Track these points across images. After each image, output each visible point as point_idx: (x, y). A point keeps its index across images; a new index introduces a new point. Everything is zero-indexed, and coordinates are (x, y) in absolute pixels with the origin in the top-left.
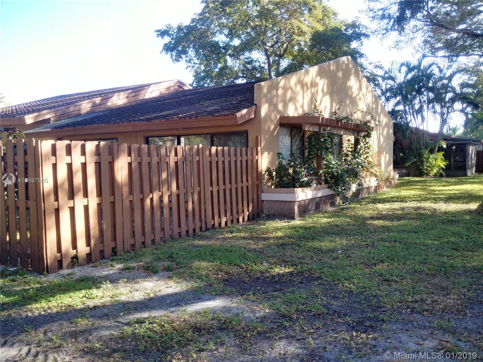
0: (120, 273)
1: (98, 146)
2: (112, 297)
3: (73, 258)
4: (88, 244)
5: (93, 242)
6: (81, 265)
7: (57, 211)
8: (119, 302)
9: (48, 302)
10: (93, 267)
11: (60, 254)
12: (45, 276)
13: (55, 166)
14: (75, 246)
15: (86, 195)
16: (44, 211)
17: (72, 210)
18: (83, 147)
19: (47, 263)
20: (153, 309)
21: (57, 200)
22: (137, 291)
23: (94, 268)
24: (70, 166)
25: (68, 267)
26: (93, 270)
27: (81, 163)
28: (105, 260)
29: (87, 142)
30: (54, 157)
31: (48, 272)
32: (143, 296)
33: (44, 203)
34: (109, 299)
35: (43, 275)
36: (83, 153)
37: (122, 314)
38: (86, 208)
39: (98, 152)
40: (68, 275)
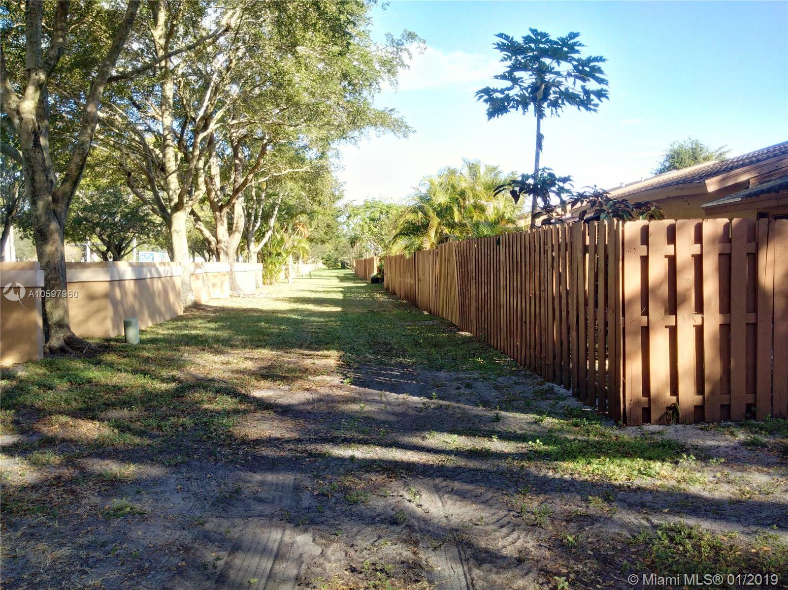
0: (735, 448)
1: (727, 227)
2: (679, 482)
3: (669, 408)
4: (700, 390)
5: (707, 388)
6: (683, 423)
7: (646, 332)
8: (682, 491)
9: (588, 464)
10: (702, 429)
11: (647, 398)
12: (620, 427)
13: (645, 260)
14: (674, 391)
15: (700, 308)
16: (624, 329)
17: (673, 331)
18: (699, 229)
19: (624, 409)
20: (725, 518)
21: (646, 313)
22: (729, 482)
23: (701, 432)
24: (672, 260)
25: (660, 422)
26: (698, 434)
27: (693, 256)
28: (729, 423)
29: (705, 220)
30: (645, 247)
31: (625, 421)
32: (732, 493)
33: (624, 315)
34: (673, 483)
35: (617, 425)
36: (699, 239)
37: (667, 510)
38: (700, 330)
39: (726, 237)
40: (652, 433)
